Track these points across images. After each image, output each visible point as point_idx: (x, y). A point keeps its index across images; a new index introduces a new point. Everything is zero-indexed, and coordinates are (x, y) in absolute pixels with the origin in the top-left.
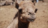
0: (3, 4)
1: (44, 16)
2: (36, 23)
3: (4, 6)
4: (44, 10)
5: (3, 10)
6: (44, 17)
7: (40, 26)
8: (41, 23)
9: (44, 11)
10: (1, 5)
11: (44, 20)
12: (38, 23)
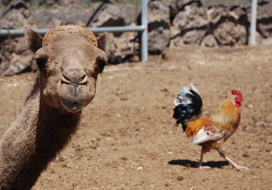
0: (22, 67)
1: (164, 108)
2: (137, 130)
3: (23, 75)
4: (166, 87)
5: (18, 87)
6: (164, 110)
7: (148, 139)
8: (152, 130)
9: (166, 90)
10: (16, 70)
11: (165, 121)
12: (142, 129)
